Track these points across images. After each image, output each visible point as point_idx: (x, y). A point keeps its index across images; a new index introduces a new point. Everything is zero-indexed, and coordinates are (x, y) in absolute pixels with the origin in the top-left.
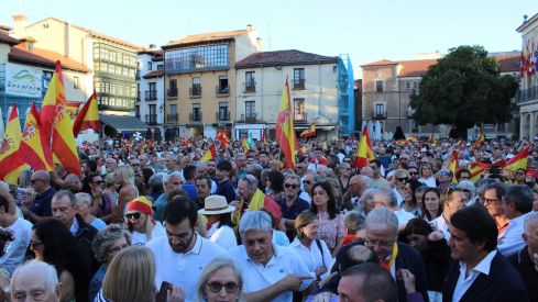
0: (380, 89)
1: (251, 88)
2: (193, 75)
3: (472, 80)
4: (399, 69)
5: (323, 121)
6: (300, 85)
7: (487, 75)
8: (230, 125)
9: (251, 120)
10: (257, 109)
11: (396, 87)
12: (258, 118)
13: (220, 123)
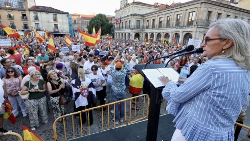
0: (75, 22)
1: (36, 18)
2: (8, 10)
3: (103, 23)
4: (81, 16)
5: (64, 31)
6: (55, 20)
7: (106, 22)
8: (30, 31)
9: (38, 30)
10: (40, 26)
11: (80, 22)
12: (41, 29)
13: (25, 30)
